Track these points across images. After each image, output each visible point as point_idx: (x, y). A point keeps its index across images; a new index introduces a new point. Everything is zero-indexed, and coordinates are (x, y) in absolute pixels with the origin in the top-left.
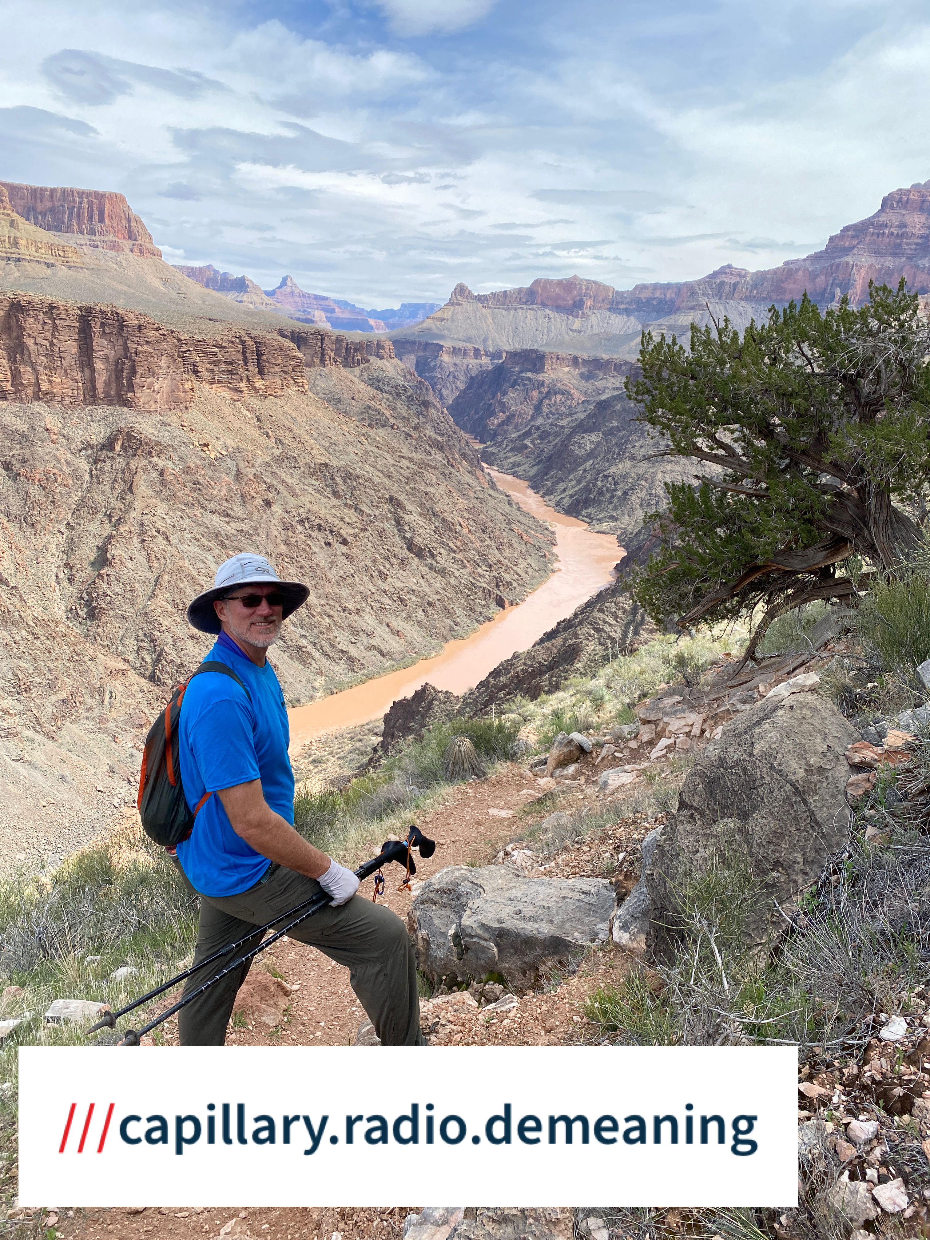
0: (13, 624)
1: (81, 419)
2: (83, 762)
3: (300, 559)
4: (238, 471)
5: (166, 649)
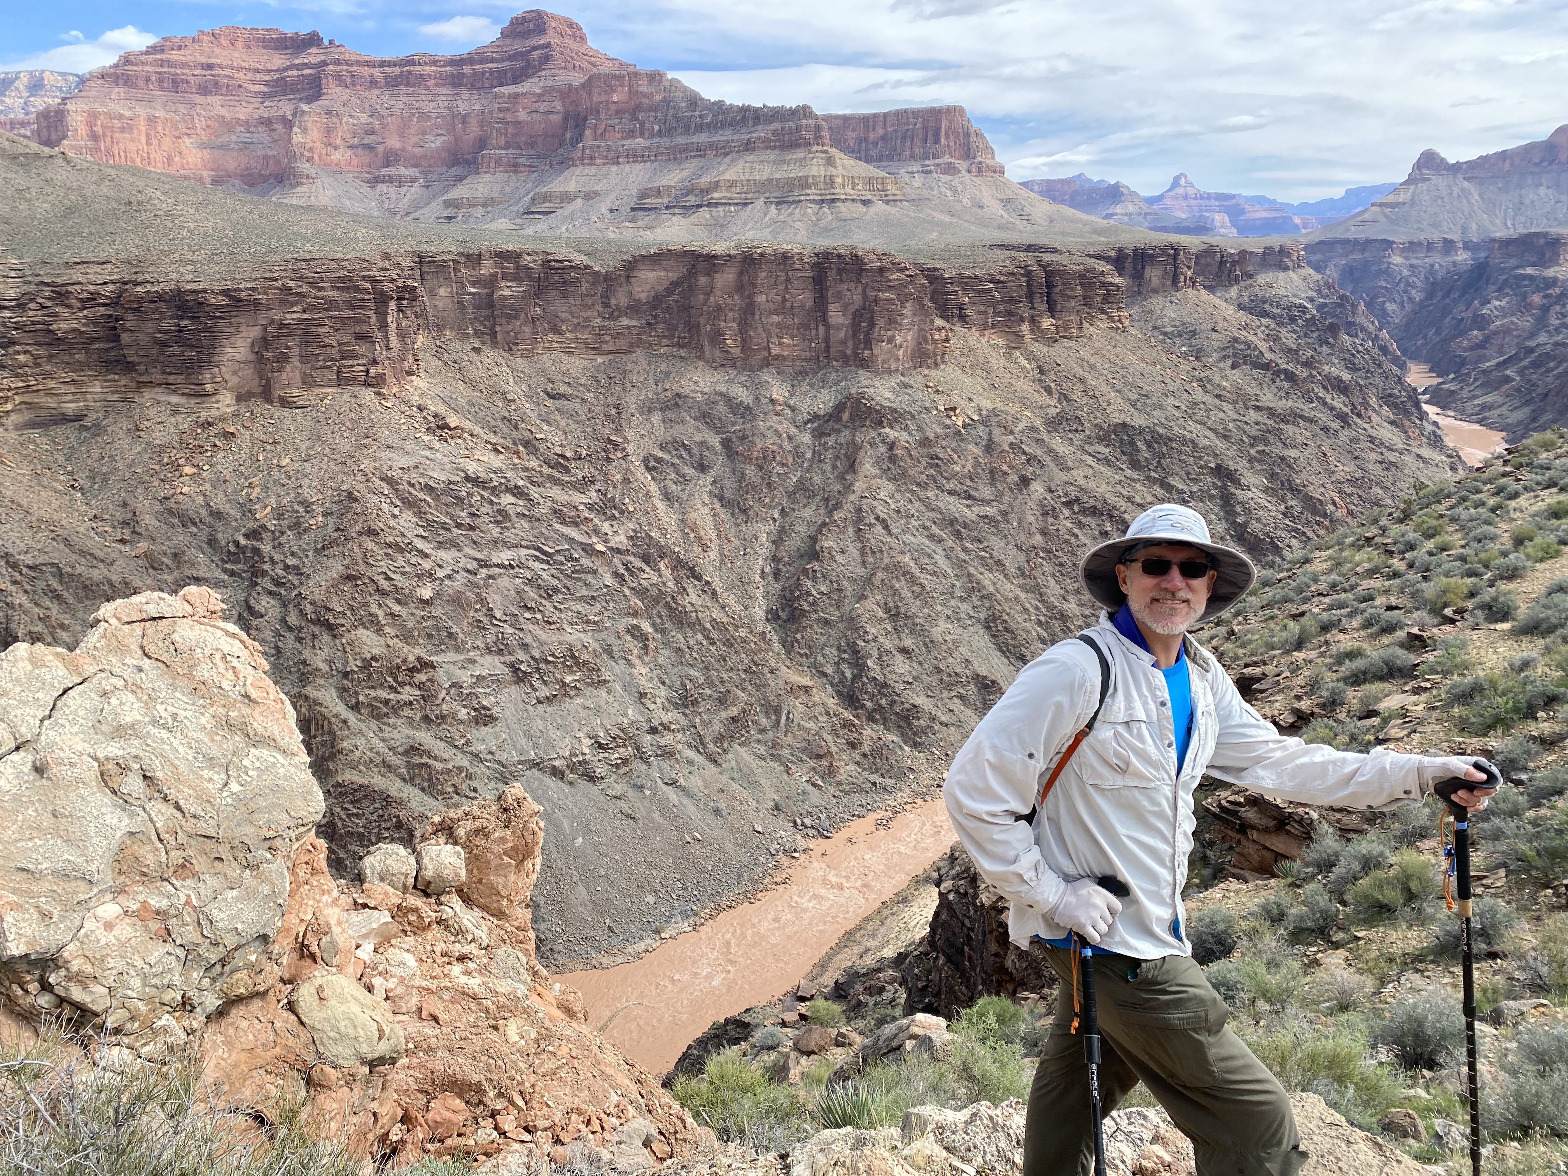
2: (745, 794)
3: (1060, 554)
4: (990, 440)
5: (870, 663)
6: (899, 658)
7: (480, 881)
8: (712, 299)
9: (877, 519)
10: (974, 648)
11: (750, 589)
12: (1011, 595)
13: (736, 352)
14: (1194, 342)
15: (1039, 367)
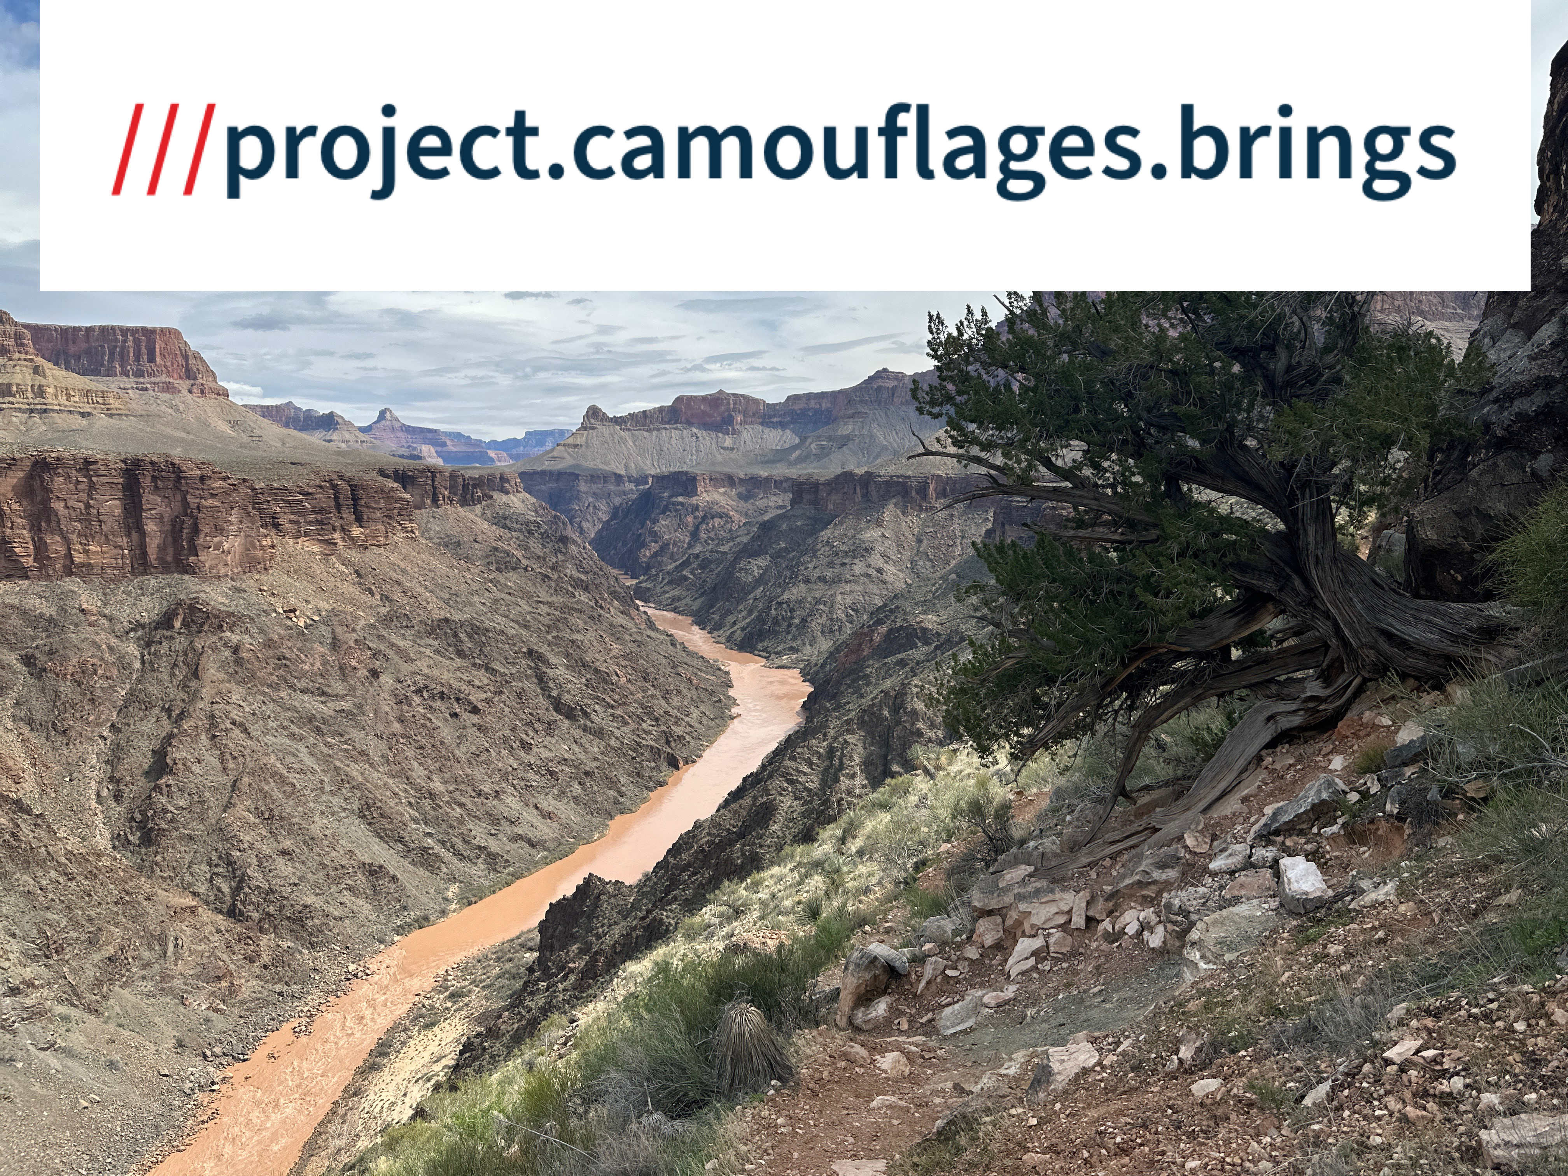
0: (38, 864)
1: (129, 594)
2: (140, 1039)
3: (419, 738)
4: (334, 638)
5: (249, 872)
6: (280, 861)
9: (233, 723)
10: (354, 839)
12: (380, 783)
15: (356, 572)
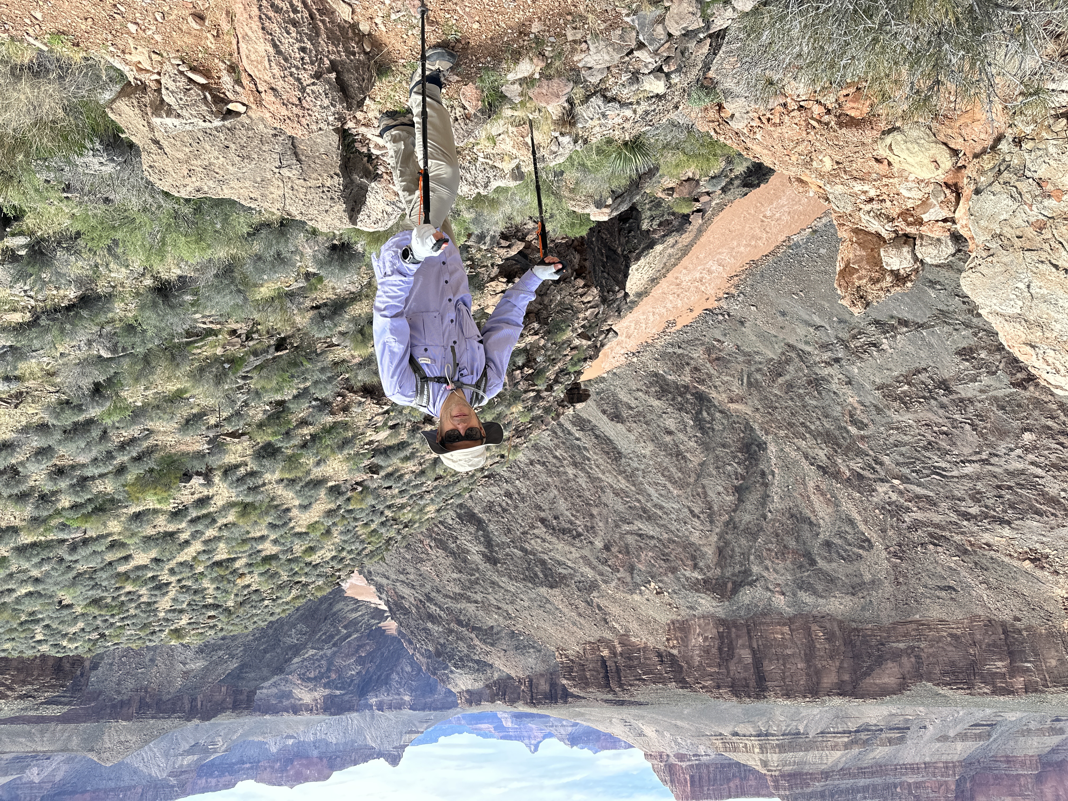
0: (822, 433)
1: (756, 606)
5: (692, 423)
6: (673, 428)
7: (872, 250)
8: (837, 664)
9: (699, 517)
10: (626, 440)
11: (781, 463)
12: (607, 474)
13: (815, 627)
14: (516, 643)
15: (607, 623)
